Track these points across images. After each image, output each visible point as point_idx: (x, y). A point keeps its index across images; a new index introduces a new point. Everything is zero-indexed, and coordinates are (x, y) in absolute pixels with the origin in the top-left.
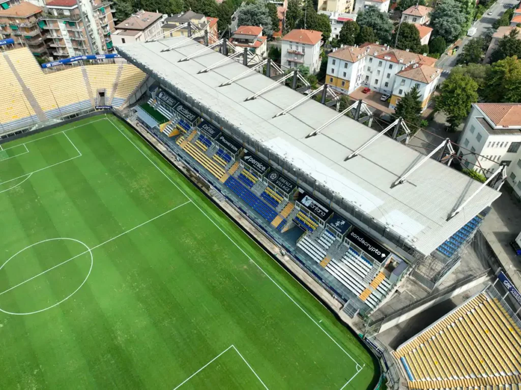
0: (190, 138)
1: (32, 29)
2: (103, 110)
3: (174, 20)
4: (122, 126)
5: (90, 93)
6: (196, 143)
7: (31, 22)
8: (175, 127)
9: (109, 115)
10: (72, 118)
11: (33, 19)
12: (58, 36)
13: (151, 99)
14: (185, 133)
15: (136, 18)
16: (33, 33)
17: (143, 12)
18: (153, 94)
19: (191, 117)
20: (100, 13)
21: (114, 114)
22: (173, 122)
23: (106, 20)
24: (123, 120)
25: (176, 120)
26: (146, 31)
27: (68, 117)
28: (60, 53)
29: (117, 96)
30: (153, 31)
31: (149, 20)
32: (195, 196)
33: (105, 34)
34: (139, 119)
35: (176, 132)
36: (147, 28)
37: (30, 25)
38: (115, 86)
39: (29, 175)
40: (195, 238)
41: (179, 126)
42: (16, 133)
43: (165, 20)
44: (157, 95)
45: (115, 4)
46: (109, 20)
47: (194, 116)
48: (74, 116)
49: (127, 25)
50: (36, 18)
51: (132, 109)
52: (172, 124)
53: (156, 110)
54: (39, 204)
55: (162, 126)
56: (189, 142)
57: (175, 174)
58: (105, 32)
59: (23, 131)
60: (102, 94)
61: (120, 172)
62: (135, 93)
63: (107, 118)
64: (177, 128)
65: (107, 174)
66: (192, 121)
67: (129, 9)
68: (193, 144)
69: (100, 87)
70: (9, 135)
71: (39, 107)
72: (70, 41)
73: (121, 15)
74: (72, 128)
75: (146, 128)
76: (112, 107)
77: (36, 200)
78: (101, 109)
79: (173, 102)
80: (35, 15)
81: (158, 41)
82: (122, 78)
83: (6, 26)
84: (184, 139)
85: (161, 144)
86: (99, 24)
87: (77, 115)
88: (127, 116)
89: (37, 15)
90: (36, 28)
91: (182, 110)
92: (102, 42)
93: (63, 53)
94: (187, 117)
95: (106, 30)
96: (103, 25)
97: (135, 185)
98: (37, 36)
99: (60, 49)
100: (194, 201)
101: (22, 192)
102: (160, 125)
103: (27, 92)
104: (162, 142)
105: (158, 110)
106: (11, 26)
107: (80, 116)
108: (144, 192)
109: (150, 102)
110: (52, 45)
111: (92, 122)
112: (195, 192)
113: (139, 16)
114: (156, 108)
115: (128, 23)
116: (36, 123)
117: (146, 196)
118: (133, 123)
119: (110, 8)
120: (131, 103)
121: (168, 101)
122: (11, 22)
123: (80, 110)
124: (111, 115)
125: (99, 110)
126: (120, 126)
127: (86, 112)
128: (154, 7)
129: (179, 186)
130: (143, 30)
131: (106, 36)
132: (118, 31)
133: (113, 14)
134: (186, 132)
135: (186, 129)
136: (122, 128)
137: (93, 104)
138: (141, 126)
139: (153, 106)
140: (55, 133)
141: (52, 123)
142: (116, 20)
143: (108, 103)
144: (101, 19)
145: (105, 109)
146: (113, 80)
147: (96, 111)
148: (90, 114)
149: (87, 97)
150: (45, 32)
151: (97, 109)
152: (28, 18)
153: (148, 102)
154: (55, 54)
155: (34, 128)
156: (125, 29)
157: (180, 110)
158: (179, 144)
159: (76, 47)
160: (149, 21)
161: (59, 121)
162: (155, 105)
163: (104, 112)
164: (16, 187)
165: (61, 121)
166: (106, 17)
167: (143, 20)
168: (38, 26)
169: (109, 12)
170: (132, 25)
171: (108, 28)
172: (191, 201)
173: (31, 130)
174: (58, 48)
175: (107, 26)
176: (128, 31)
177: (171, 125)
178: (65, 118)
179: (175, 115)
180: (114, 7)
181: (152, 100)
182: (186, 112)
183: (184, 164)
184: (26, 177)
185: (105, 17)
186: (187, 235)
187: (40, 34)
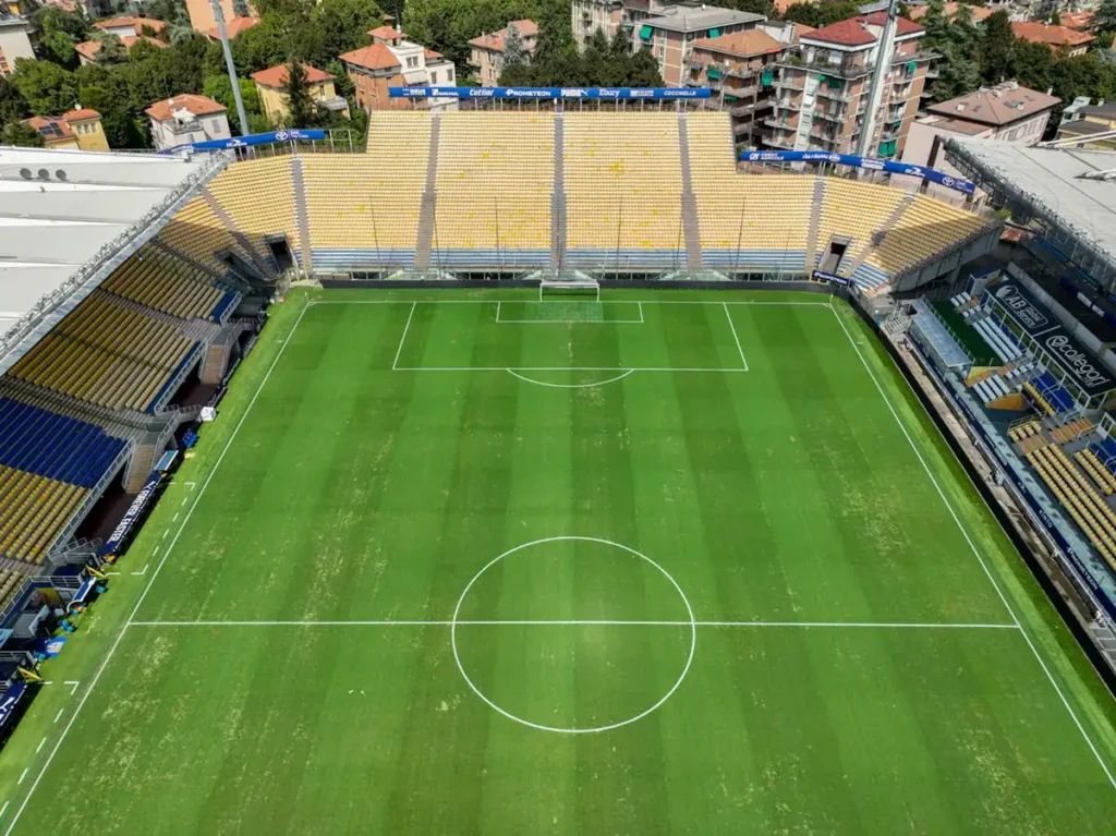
0: (1060, 435)
1: (746, 82)
2: (828, 283)
3: (1108, 114)
4: (863, 336)
5: (813, 236)
6: (1078, 455)
7: (750, 69)
8: (1020, 387)
9: (838, 300)
10: (753, 281)
11: (757, 65)
12: (791, 105)
13: (965, 294)
14: (1048, 415)
15: (990, 95)
16: (743, 92)
17: (1014, 85)
18: (979, 283)
19: (1093, 379)
20: (901, 74)
21: (853, 301)
22: (1017, 373)
23: (906, 92)
24: (870, 324)
25: (1029, 371)
26: (1003, 132)
27: (746, 276)
28: (778, 141)
29: (873, 261)
30: (1018, 136)
31: (1021, 107)
32: (1035, 618)
33: (890, 122)
34: (912, 334)
35: (1015, 401)
36: (1010, 124)
37: (746, 74)
38: (878, 239)
39: (625, 372)
40: (1012, 766)
41: (1032, 390)
42: (635, 276)
43: (1079, 110)
44: (994, 288)
45: (944, 60)
46: (913, 94)
47: (1105, 381)
48: (760, 276)
49: (961, 107)
50: (764, 62)
51: (904, 302)
52: (1010, 376)
53: (972, 327)
54: (621, 447)
55: (976, 370)
56: (1053, 446)
57: (980, 518)
58: (890, 117)
59: (650, 275)
60: (838, 249)
61: (826, 448)
62: (921, 268)
63: (832, 304)
64: (1025, 391)
65: (793, 439)
66: (1090, 391)
67: (969, 77)
68: (1068, 455)
69: (841, 233)
70: (620, 275)
71: (696, 237)
72: (810, 120)
73: (944, 88)
74: (745, 301)
75: (924, 363)
76: (852, 284)
77: (620, 435)
78: (824, 280)
79: (1037, 319)
80: (764, 58)
81: (1065, 150)
82: (900, 225)
83: (701, 69)
84: (1039, 429)
85: (958, 418)
86: (888, 97)
87: (767, 276)
88: (884, 317)
89: (769, 57)
90: (755, 83)
91: (1066, 349)
92: (874, 139)
93: (783, 144)
94: (1076, 372)
95: (895, 113)
96: (895, 102)
97: (857, 500)
98: (749, 100)
99: (781, 133)
100: (1030, 631)
101: (601, 404)
102: (973, 369)
103: (688, 201)
104: (960, 413)
105: (975, 325)
106: (710, 69)
107: (770, 280)
108: (877, 530)
109: (960, 300)
110: (768, 122)
111: (795, 302)
112: (1037, 605)
113: (999, 93)
114: (975, 321)
115: (966, 104)
116: (679, 268)
117: (883, 546)
118: (896, 338)
119: (927, 68)
120: (902, 288)
121: (1021, 314)
122: (713, 63)
123: (777, 269)
124: (843, 302)
125: (819, 282)
126: (856, 334)
127: (789, 277)
128: (1041, 80)
129: (988, 561)
130: (998, 127)
131: (888, 127)
132: (931, 119)
133: (928, 81)
134: (1052, 413)
135: (1055, 404)
136: (861, 340)
137: (809, 265)
138: (912, 352)
139: (966, 314)
140: (709, 300)
141: (708, 279)
142: (927, 96)
143: (845, 271)
144: (897, 88)
145: (833, 282)
146: (878, 222)
147: (810, 281)
148: (793, 284)
149: (800, 244)
150: (768, 92)
151: (815, 278)
152: (750, 59)
153: (953, 300)
154: (766, 141)
155: (670, 277)
156: (951, 117)
157: (1057, 349)
158: (1016, 438)
159: (818, 136)
160: (1022, 110)
161: (724, 278)
162: (972, 311)
163: (827, 290)
164: (592, 387)
165: (728, 280)
166: (910, 85)
167: (1006, 104)
168: (758, 82)
169: (921, 75)
170: (975, 110)
171: (901, 111)
172: (1019, 626)
173: (662, 279)
174: (778, 129)
175: (901, 105)
176: (956, 121)
177: (1005, 378)
178: (739, 275)
179: (1030, 354)
180: (938, 66)
181: (969, 298)
182: (1078, 359)
183: (1017, 503)
184: (620, 373)
185: (906, 85)
186: (986, 736)
187: (755, 97)
